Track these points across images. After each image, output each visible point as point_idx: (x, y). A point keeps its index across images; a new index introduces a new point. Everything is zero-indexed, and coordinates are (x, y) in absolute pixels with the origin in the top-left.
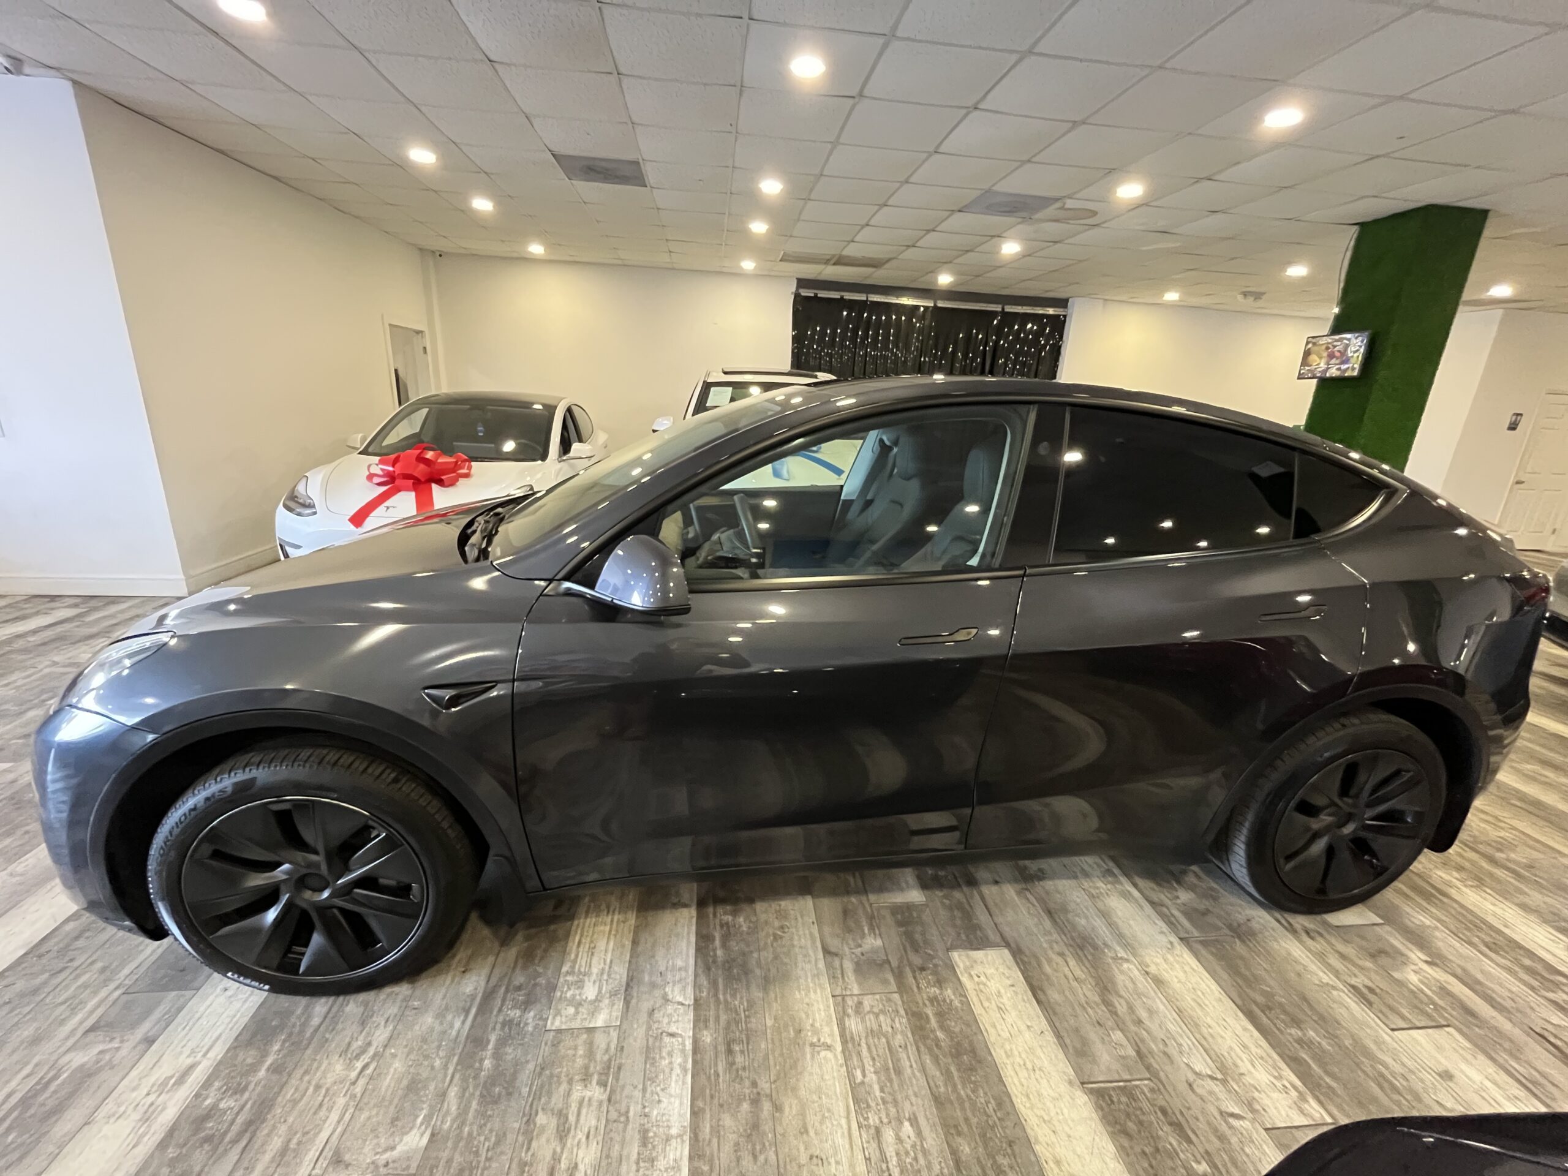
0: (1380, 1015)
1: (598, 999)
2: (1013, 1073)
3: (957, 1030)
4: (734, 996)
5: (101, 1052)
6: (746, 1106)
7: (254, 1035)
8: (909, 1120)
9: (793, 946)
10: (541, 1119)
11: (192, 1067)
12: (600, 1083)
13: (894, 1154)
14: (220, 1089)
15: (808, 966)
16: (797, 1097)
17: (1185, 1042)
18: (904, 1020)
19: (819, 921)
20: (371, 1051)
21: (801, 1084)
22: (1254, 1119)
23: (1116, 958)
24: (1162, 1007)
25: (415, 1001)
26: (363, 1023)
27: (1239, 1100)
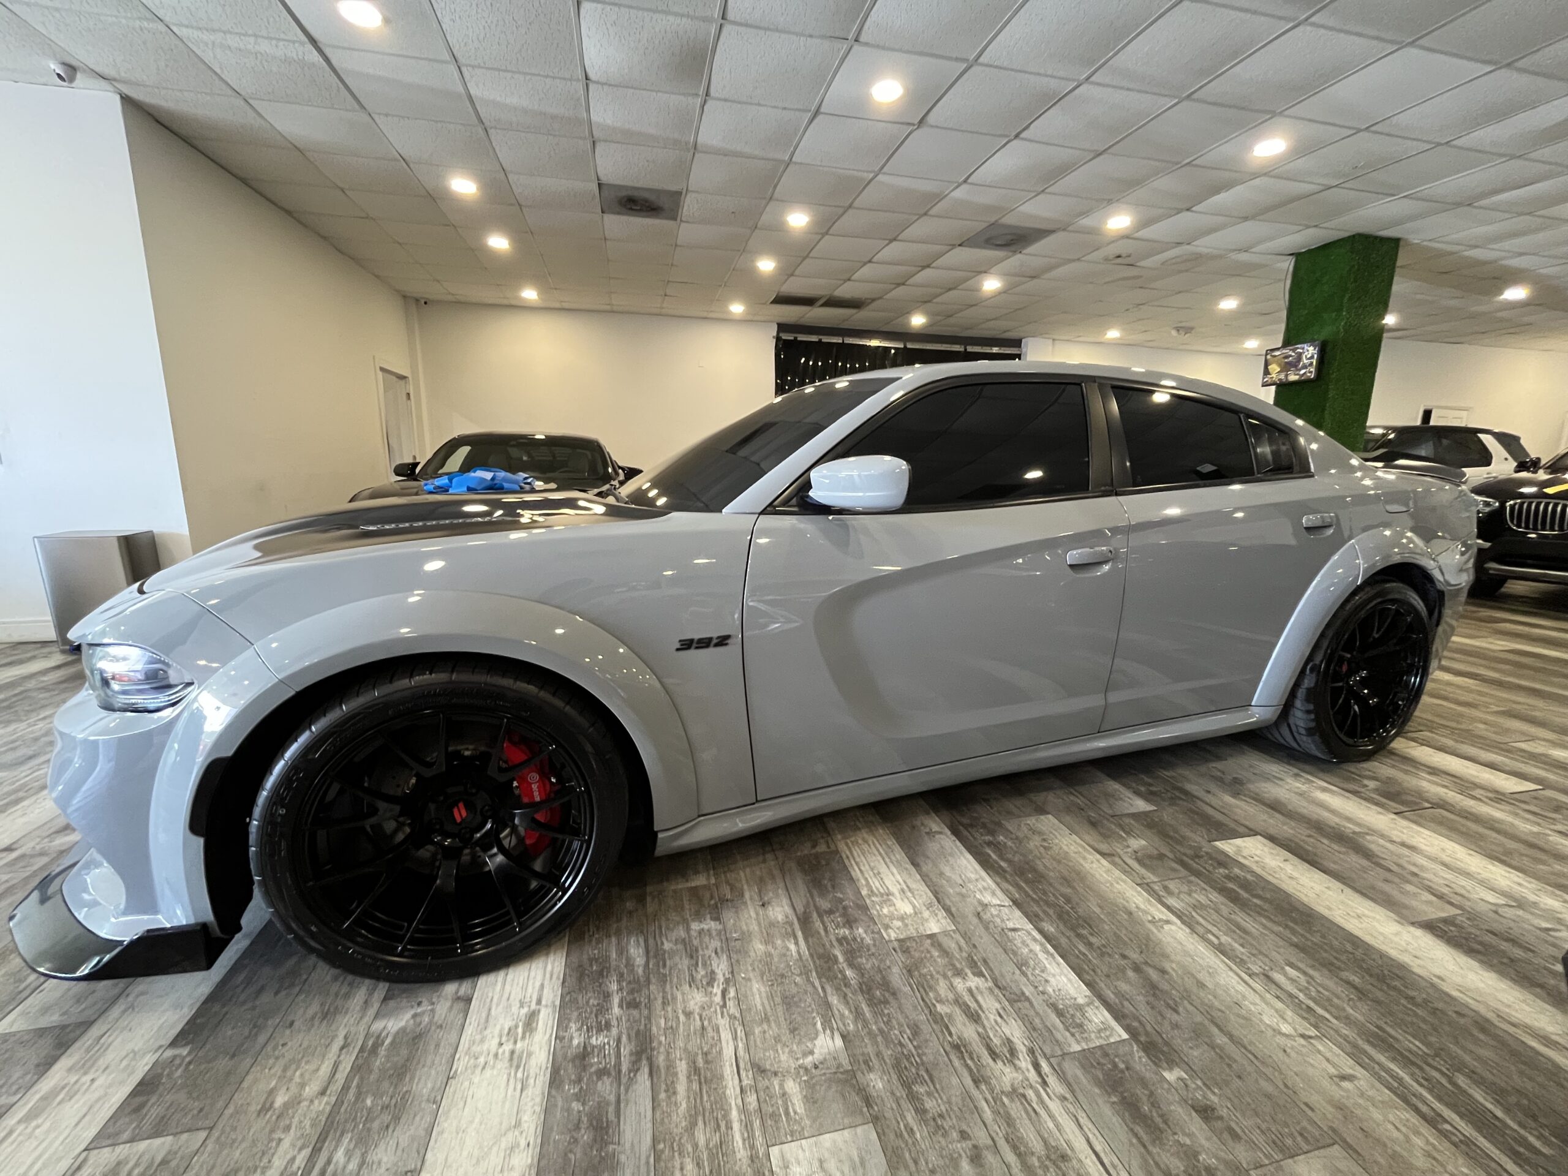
1: (917, 912)
2: (1346, 922)
3: (1268, 896)
4: (1045, 894)
5: (415, 1016)
6: (1130, 974)
7: (580, 979)
8: (1287, 964)
9: (1067, 852)
10: (940, 1008)
11: (532, 1017)
12: (974, 974)
13: (1296, 990)
14: (580, 1029)
15: (1094, 866)
16: (1172, 961)
17: (1465, 884)
18: (1216, 894)
19: (1073, 831)
20: (720, 978)
21: (1167, 952)
23: (1354, 833)
24: (1425, 863)
25: (731, 933)
26: (692, 957)
27: (1547, 920)
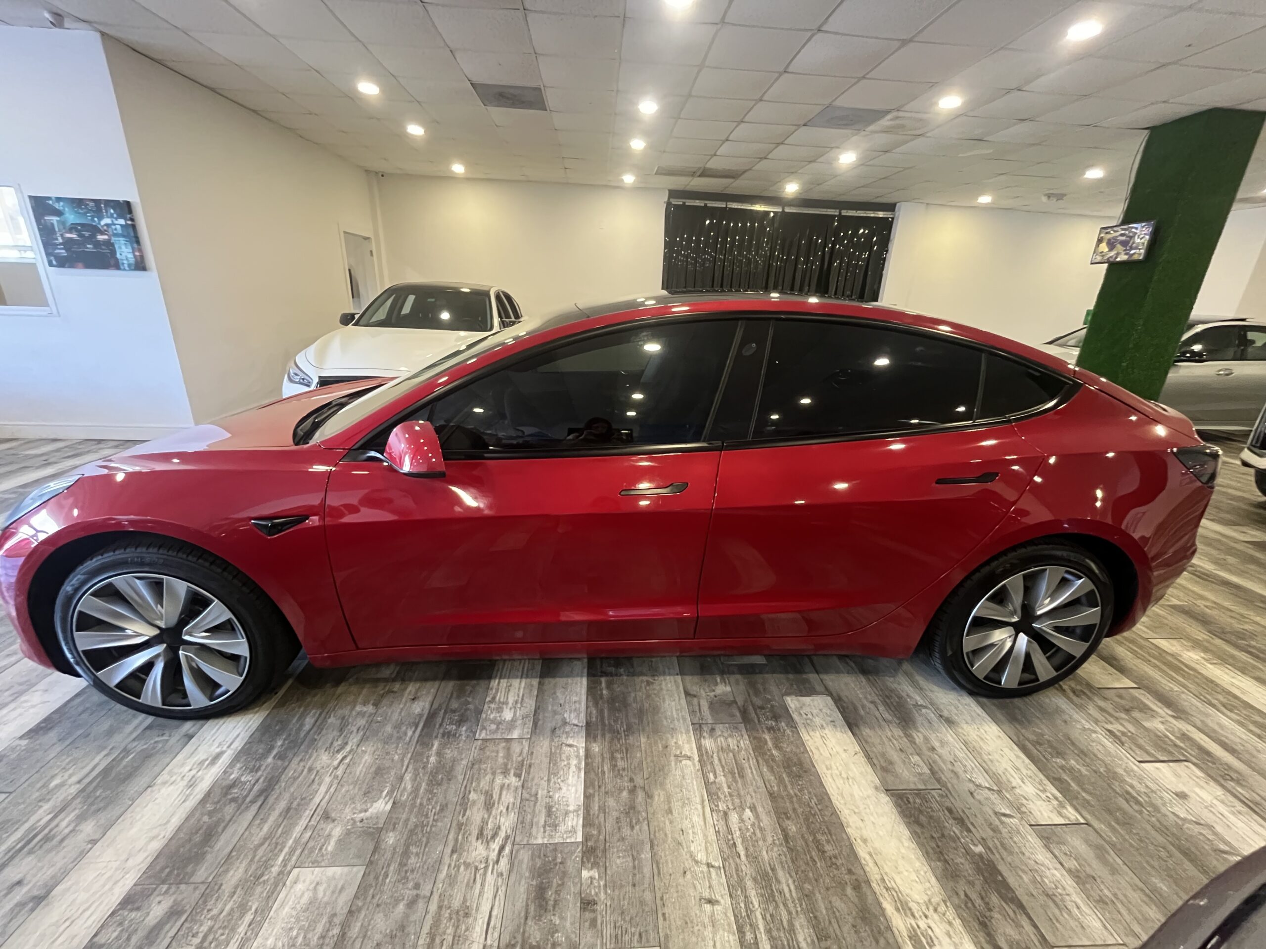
0: (1130, 752)
1: (514, 720)
2: (831, 780)
3: (788, 749)
4: (616, 721)
5: (155, 742)
6: (625, 794)
7: (263, 734)
8: (750, 808)
9: (661, 689)
10: (473, 796)
11: (220, 754)
12: (515, 775)
13: (737, 829)
14: (240, 769)
15: (673, 703)
16: (664, 790)
17: (969, 764)
18: (747, 742)
19: (682, 672)
20: (348, 748)
21: (668, 781)
22: (1022, 818)
23: (916, 705)
24: (951, 740)
25: (378, 716)
26: (341, 730)
27: (1011, 804)
